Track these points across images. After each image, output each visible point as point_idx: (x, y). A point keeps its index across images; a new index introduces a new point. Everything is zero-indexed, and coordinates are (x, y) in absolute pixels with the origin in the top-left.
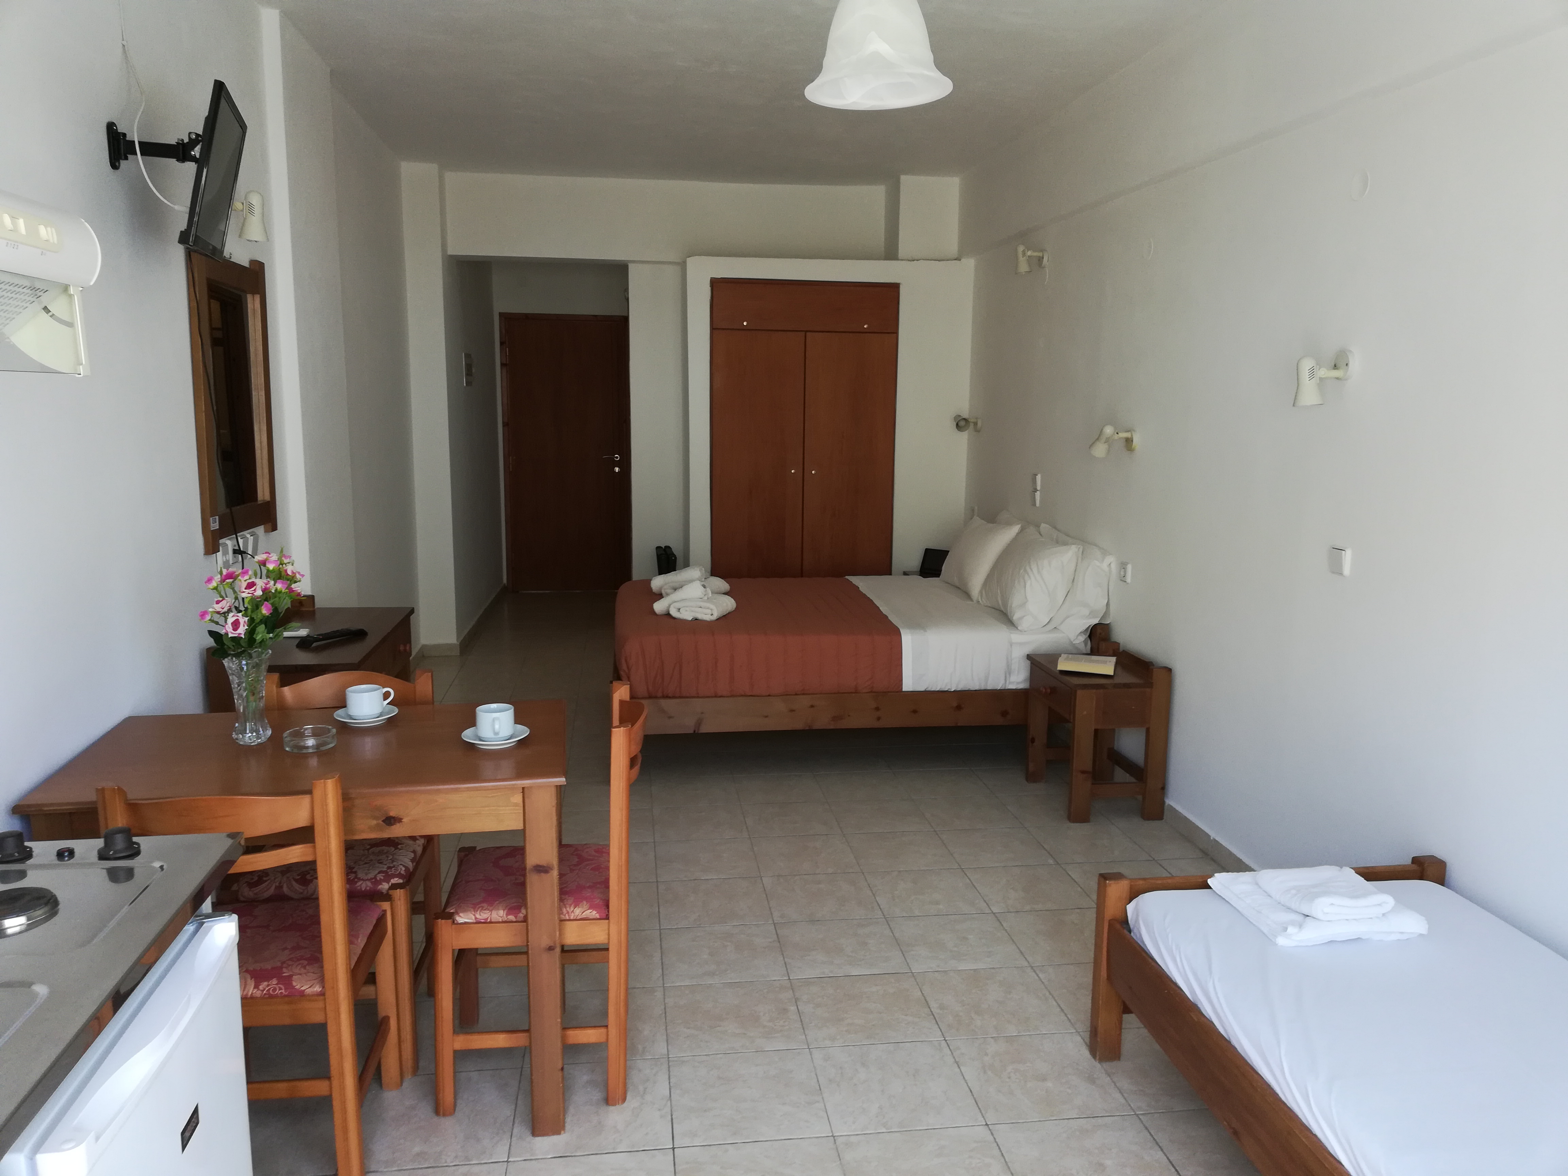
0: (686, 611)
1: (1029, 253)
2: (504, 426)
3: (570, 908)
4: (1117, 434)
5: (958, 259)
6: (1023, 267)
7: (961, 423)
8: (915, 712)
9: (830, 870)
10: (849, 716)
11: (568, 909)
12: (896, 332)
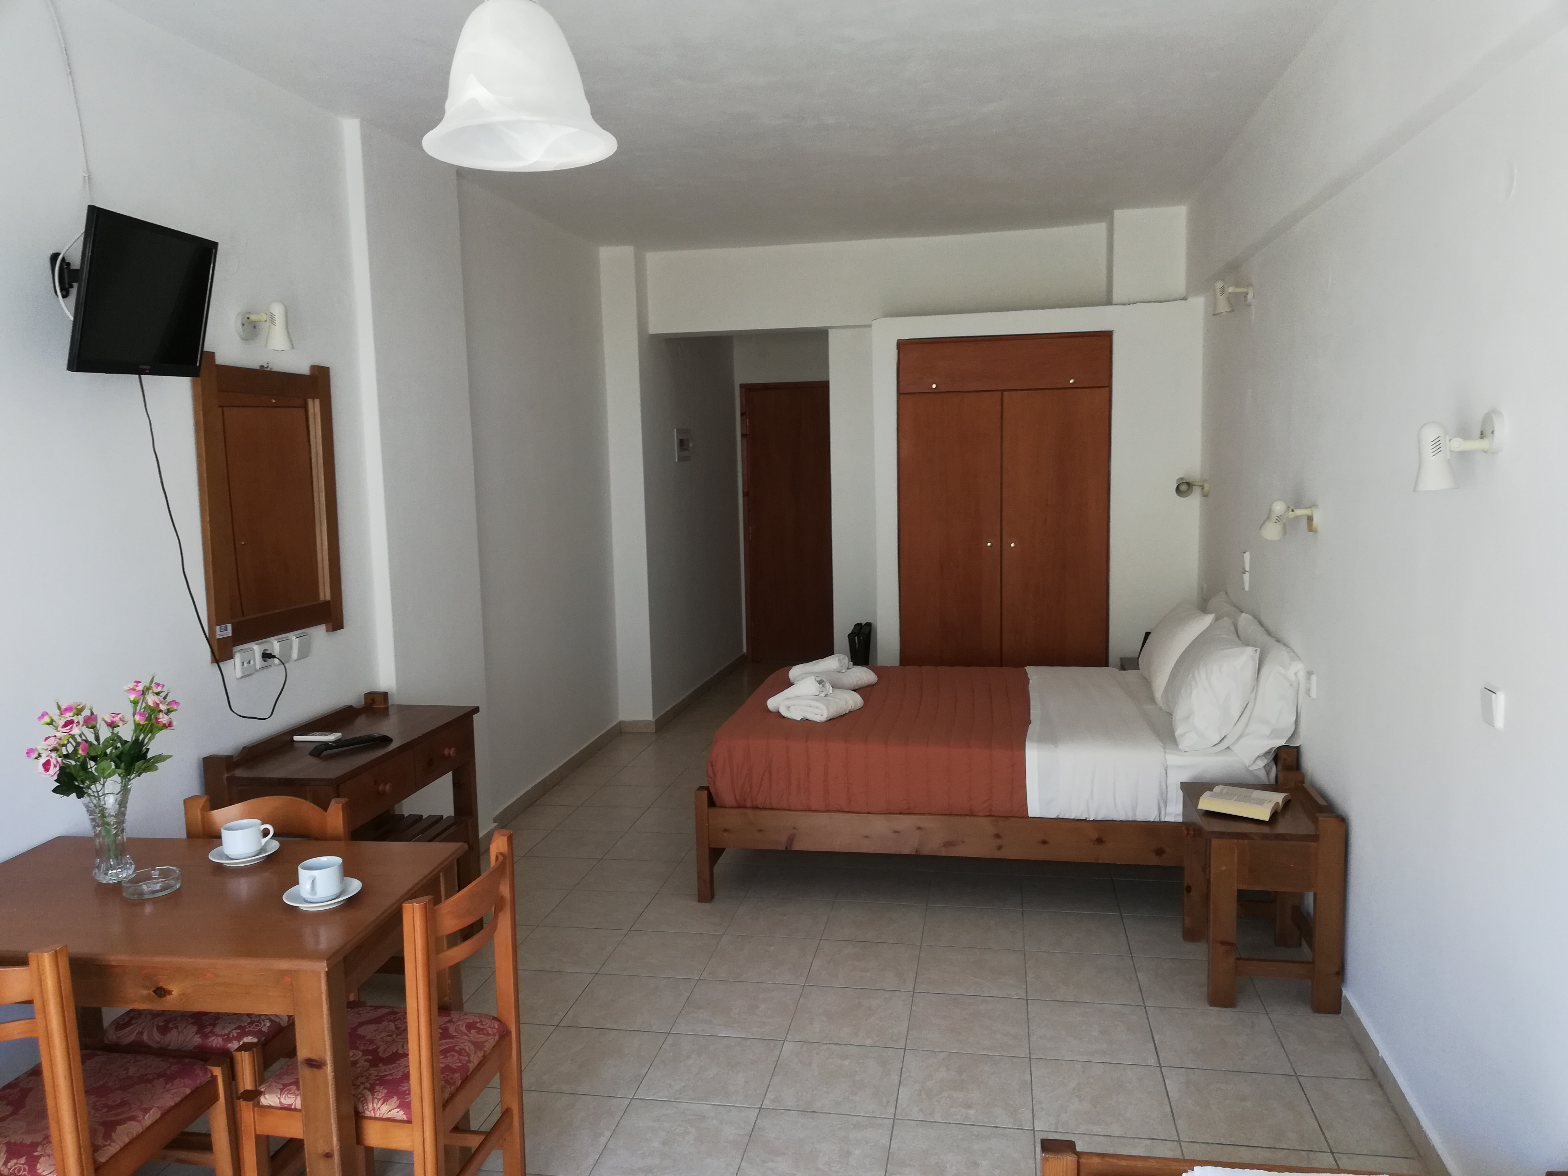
0: (796, 710)
1: (1231, 290)
2: (743, 497)
3: (377, 1104)
4: (1293, 511)
5: (1184, 299)
6: (1222, 307)
7: (1184, 488)
8: (1044, 842)
9: (868, 1042)
10: (963, 842)
11: (375, 1105)
12: (1108, 386)
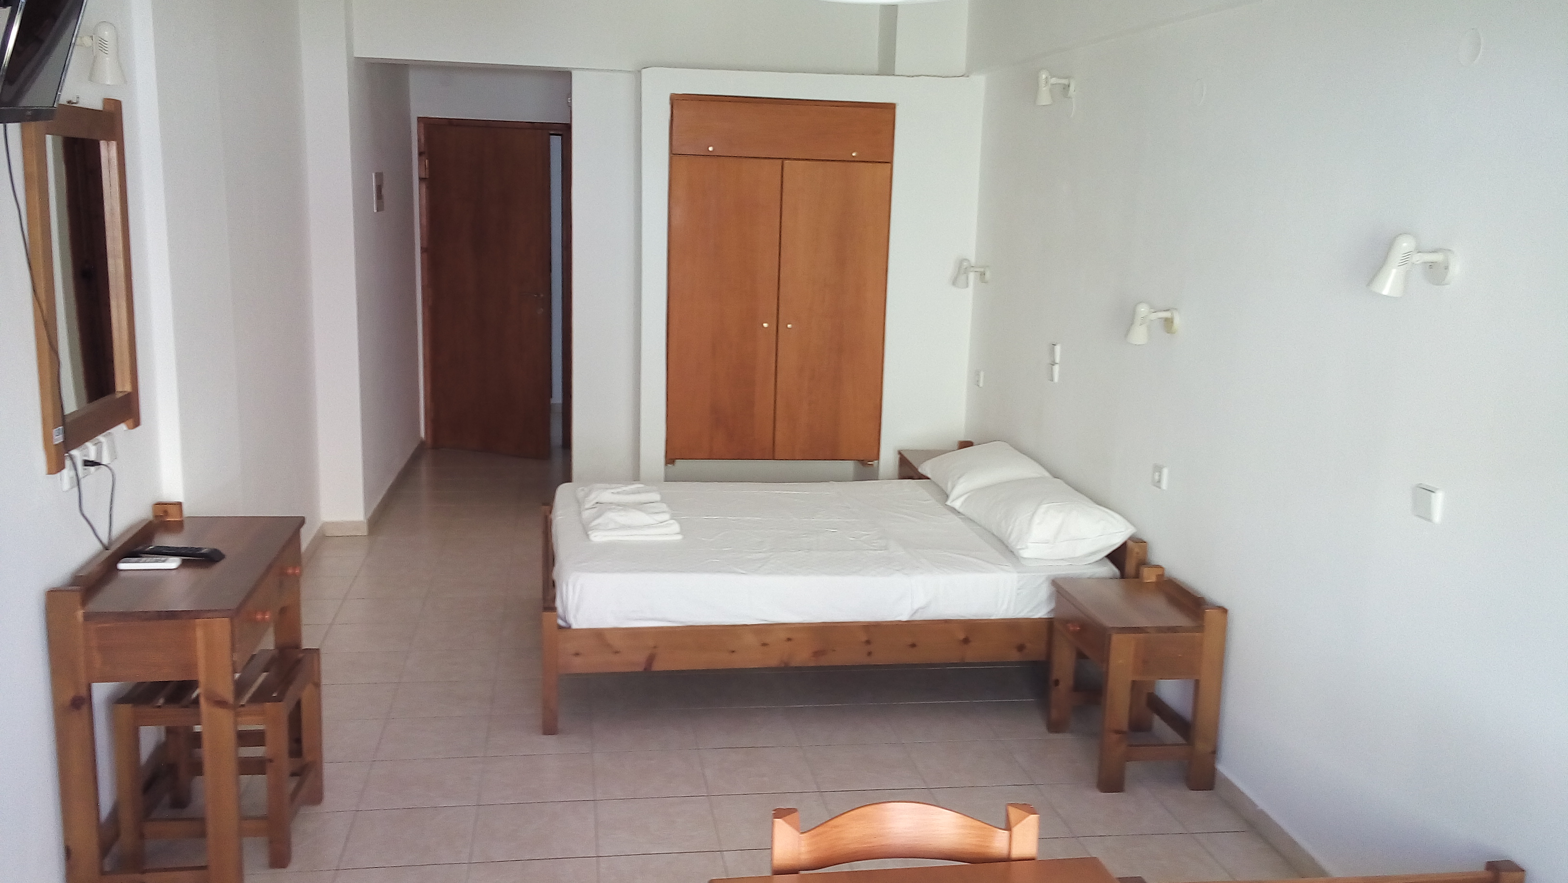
1: (1053, 80)
2: (422, 253)
4: (1154, 313)
5: (965, 76)
6: (1044, 98)
8: (913, 645)
10: (833, 650)
12: (890, 162)
